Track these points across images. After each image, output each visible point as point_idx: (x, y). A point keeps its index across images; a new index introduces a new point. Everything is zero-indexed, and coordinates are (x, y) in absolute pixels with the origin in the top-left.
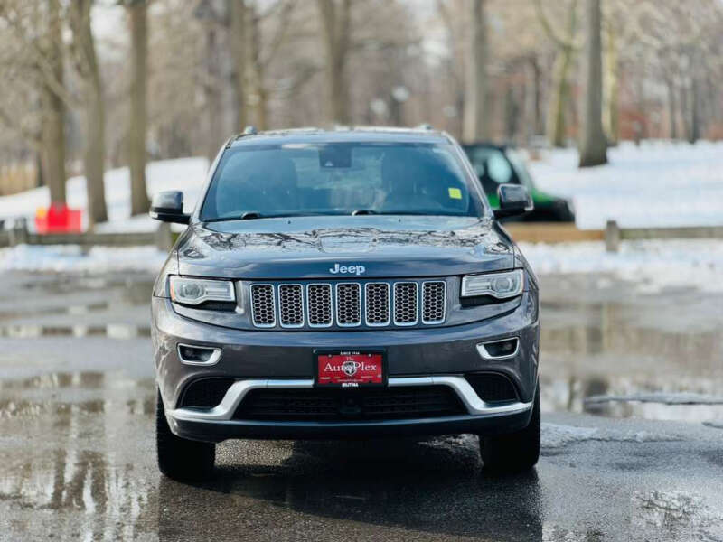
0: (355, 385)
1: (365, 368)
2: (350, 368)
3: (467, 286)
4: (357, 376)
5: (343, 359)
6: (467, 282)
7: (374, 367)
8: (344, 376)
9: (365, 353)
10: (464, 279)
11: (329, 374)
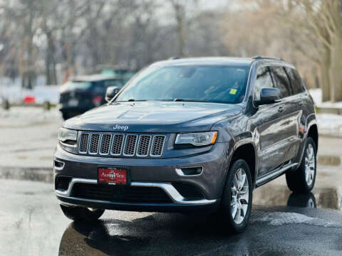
0: (114, 184)
1: (119, 176)
2: (112, 175)
3: (179, 138)
4: (115, 180)
5: (110, 170)
6: (180, 137)
7: (123, 176)
8: (109, 179)
9: (119, 169)
10: (178, 135)
11: (103, 177)
